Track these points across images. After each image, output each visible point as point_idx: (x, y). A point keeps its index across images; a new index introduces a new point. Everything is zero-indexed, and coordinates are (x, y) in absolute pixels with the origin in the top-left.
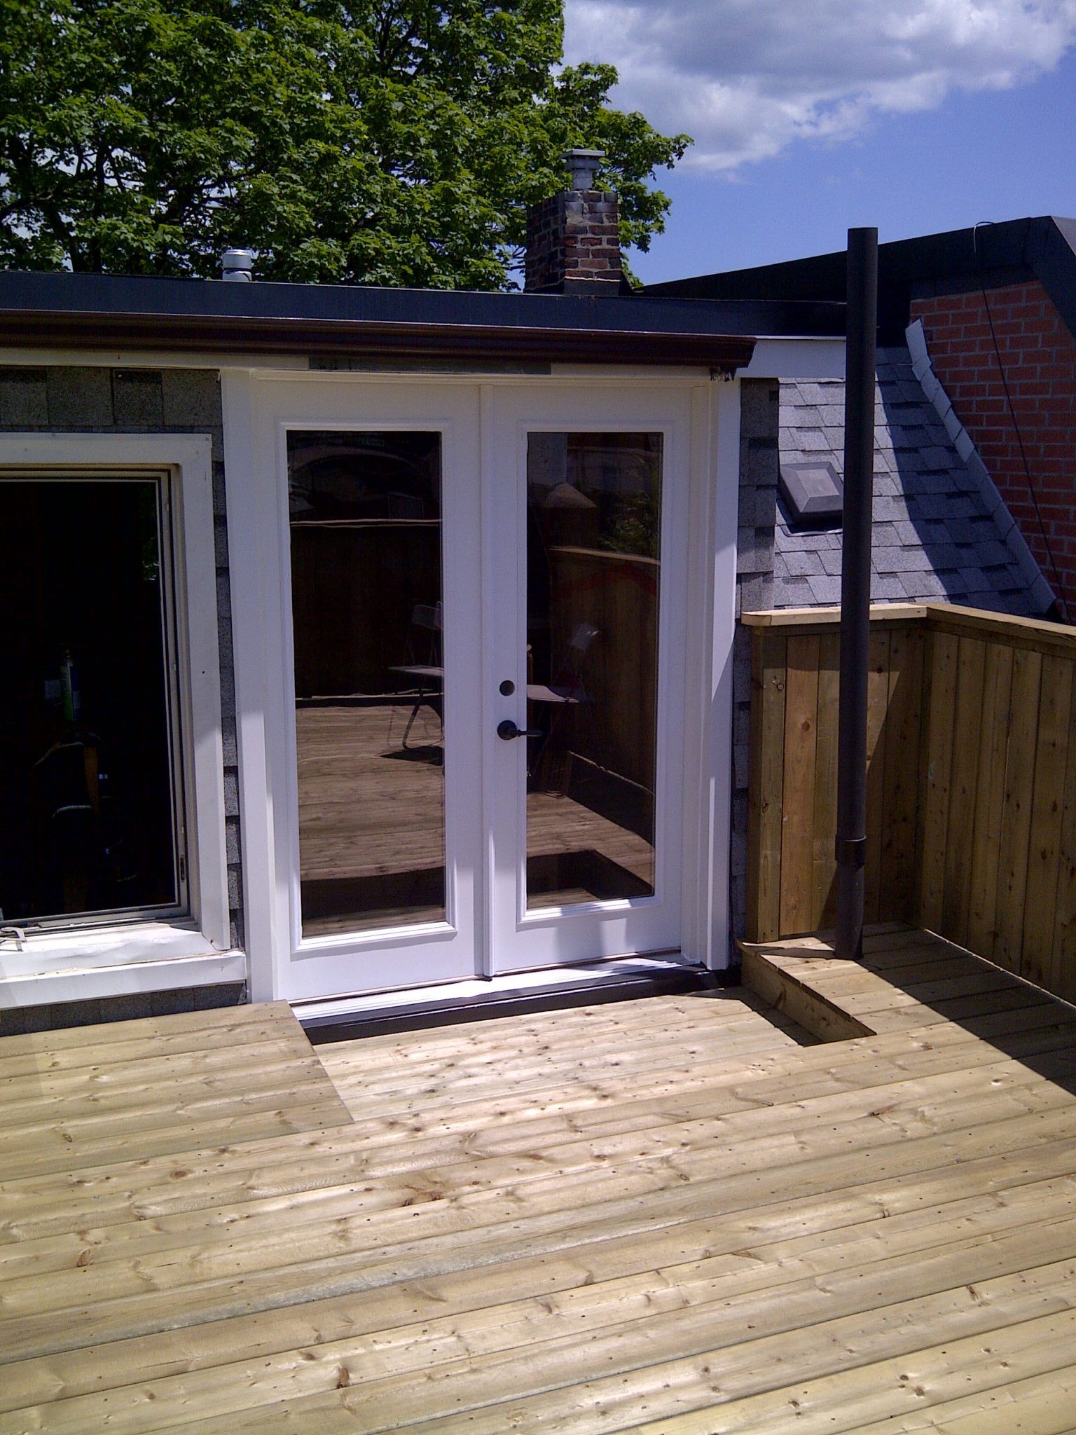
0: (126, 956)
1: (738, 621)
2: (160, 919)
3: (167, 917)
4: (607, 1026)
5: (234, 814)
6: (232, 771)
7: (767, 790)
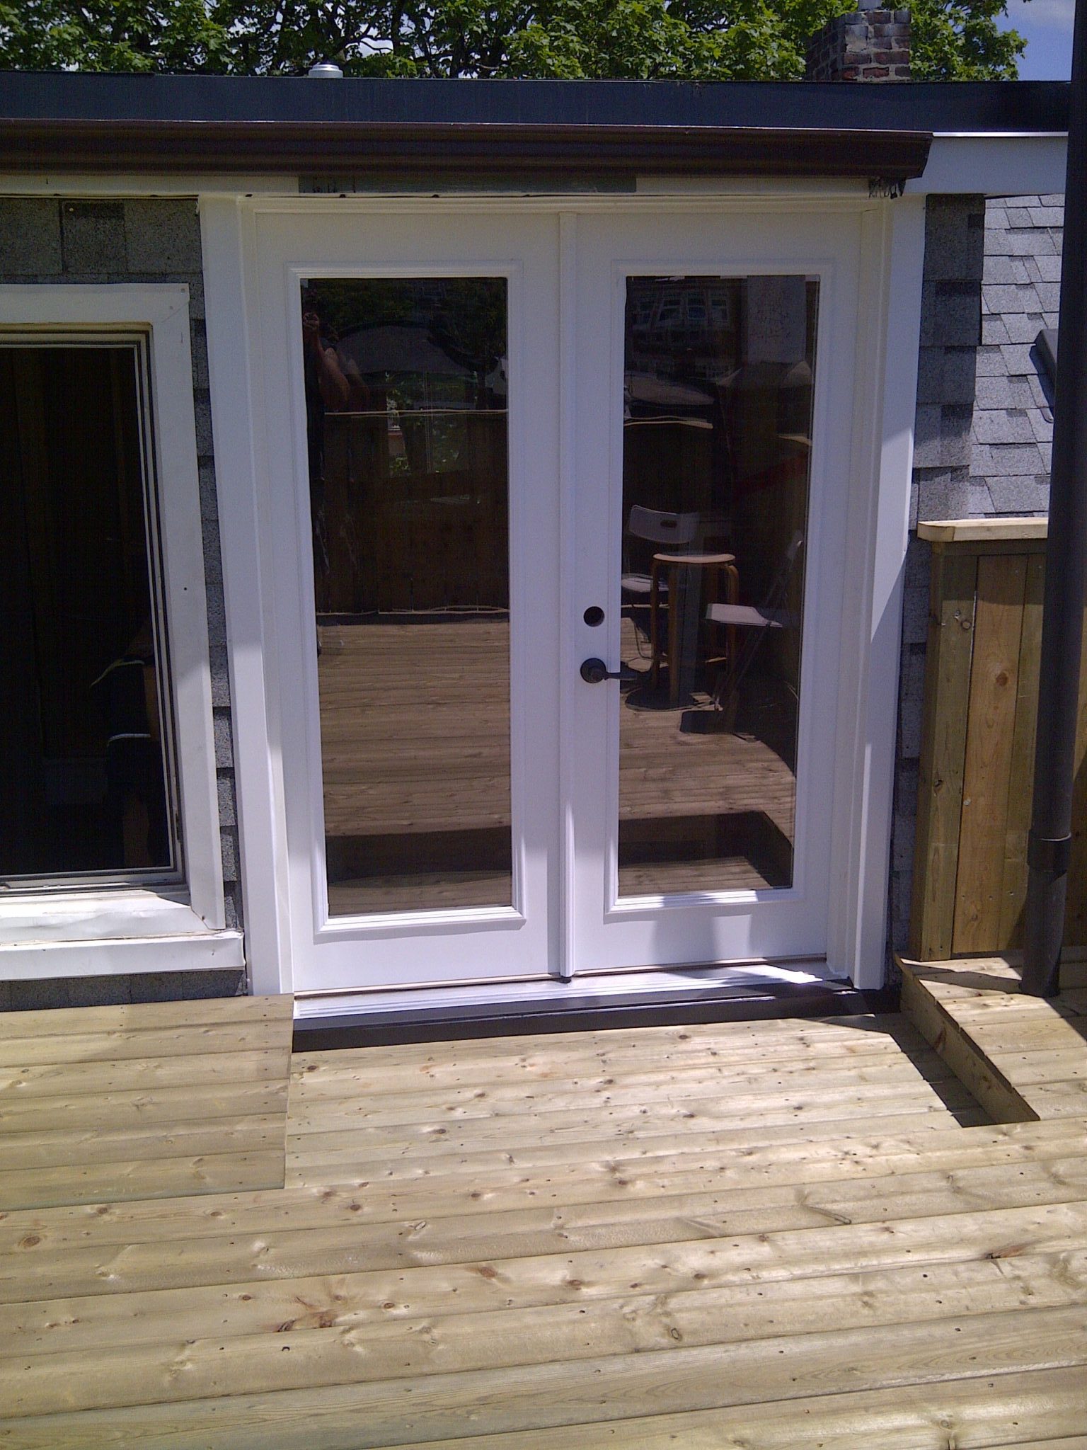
0: (98, 930)
1: (913, 533)
2: (148, 886)
3: (158, 884)
4: (699, 1057)
5: (227, 765)
6: (223, 712)
7: (941, 763)
